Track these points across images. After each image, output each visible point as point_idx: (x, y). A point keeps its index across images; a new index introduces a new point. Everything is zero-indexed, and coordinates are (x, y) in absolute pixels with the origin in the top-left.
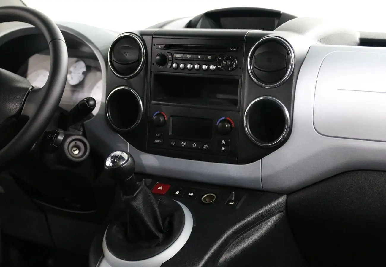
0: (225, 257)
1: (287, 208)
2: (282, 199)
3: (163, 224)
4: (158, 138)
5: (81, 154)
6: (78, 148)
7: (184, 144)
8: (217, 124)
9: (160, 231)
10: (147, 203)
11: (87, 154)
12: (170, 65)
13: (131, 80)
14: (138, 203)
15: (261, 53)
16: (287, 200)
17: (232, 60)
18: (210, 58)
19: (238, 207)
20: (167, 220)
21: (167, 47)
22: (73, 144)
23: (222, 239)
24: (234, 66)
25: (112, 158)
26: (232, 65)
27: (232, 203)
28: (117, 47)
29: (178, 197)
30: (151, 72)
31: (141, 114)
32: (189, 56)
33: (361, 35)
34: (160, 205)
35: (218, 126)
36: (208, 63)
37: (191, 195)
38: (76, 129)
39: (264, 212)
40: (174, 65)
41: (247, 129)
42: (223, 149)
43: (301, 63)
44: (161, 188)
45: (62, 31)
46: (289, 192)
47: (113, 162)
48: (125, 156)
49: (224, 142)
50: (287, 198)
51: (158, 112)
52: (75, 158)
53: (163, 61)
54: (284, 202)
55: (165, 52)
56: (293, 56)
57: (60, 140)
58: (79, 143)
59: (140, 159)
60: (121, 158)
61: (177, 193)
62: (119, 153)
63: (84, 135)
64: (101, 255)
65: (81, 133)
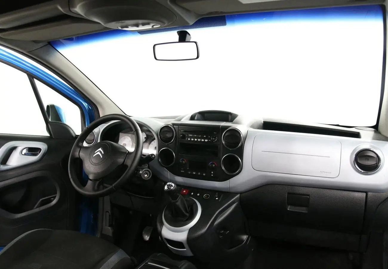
0: (216, 223)
1: (241, 200)
2: (238, 196)
3: (188, 208)
4: (182, 170)
5: (147, 177)
6: (147, 174)
7: (194, 173)
8: (209, 165)
9: (187, 212)
10: (182, 202)
11: (150, 177)
12: (187, 139)
13: (169, 145)
14: (179, 203)
15: (228, 135)
16: (240, 196)
17: (215, 138)
18: (205, 136)
19: (220, 201)
20: (190, 208)
21: (185, 131)
22: (145, 172)
23: (215, 216)
24: (216, 140)
25: (167, 185)
26: (215, 139)
27: (217, 199)
28: (163, 130)
29: (193, 196)
30: (178, 142)
31: (175, 159)
32: (195, 136)
33: (263, 119)
34: (186, 200)
35: (209, 166)
36: (205, 139)
37: (198, 195)
38: (145, 165)
39: (232, 201)
40: (189, 139)
41: (223, 168)
42: (212, 175)
43: (245, 138)
44: (185, 191)
45: (137, 123)
46: (241, 193)
47: (168, 188)
48: (173, 185)
49: (212, 172)
50: (240, 195)
51: (182, 159)
52: (145, 178)
53: (184, 137)
54: (239, 197)
55: (184, 133)
56: (242, 135)
57: (141, 173)
58: (147, 172)
59: (174, 178)
60: (172, 186)
61: (192, 194)
62: (171, 183)
63: (149, 168)
64: (162, 224)
65: (147, 167)
